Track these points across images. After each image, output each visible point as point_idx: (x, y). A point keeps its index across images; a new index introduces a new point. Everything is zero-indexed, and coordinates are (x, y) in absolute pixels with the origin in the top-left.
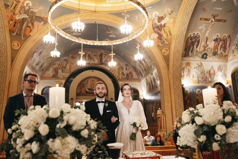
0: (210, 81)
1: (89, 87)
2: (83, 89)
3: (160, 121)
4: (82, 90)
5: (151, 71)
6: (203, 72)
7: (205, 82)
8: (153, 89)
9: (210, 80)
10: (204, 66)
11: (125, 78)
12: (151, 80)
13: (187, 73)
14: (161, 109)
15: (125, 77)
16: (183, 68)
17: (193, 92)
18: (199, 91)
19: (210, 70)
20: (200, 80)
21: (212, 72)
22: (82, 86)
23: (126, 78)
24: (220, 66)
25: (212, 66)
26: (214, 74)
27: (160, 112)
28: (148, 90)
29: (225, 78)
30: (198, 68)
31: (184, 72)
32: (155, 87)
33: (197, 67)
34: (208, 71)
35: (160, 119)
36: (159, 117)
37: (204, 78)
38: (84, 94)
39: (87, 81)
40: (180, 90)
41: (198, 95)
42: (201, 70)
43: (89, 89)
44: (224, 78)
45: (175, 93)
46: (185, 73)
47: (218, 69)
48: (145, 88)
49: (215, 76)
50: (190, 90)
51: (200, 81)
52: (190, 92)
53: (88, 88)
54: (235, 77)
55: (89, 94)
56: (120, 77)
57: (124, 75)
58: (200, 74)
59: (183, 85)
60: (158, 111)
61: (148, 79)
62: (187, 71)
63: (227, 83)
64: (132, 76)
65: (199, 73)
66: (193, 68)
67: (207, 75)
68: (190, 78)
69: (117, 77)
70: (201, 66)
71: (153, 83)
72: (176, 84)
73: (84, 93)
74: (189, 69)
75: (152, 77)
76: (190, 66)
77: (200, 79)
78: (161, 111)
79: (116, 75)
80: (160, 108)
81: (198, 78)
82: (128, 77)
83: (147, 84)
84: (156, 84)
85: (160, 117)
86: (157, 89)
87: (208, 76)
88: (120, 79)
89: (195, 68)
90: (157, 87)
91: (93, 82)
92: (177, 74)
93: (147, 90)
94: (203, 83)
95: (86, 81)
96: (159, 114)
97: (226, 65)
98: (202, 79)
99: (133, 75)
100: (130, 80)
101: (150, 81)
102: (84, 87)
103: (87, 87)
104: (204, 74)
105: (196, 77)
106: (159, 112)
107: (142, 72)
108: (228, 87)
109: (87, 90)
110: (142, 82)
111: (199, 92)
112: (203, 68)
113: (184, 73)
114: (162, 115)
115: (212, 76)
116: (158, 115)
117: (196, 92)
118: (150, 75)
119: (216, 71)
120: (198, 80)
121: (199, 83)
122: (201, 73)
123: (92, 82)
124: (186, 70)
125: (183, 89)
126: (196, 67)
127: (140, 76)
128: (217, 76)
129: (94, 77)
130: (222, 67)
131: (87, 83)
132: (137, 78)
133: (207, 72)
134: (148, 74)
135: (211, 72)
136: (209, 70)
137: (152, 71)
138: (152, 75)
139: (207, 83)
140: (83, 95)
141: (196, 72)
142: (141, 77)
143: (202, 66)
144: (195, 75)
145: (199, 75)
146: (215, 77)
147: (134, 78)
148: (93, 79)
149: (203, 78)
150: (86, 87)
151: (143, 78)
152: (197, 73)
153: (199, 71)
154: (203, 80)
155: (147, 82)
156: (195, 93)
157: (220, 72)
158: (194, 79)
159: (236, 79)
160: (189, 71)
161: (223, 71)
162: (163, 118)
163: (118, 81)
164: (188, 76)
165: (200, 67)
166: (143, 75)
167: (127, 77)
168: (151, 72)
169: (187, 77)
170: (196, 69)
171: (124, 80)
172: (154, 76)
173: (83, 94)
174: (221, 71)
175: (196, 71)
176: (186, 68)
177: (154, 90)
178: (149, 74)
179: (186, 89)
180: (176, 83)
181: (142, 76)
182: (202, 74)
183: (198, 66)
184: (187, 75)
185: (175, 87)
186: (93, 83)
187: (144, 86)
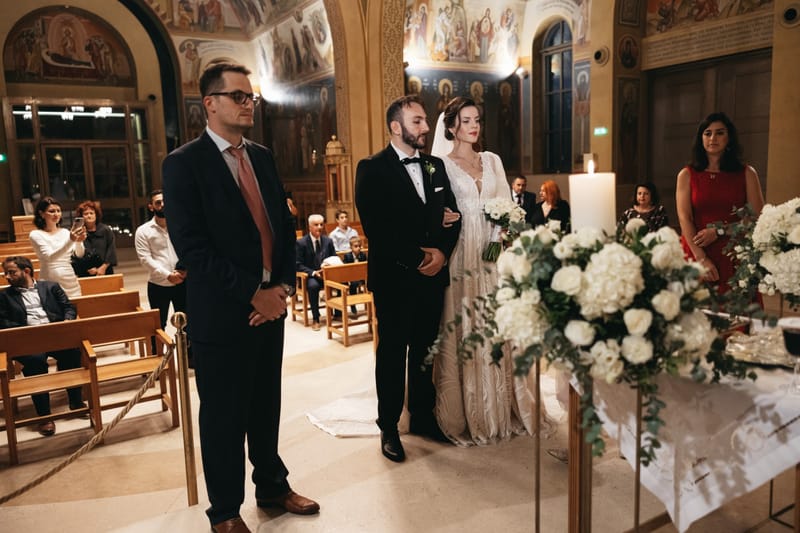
0: (476, 57)
1: (55, 48)
2: (30, 57)
3: (335, 176)
4: (25, 60)
5: (295, 5)
6: (460, 27)
7: (464, 57)
8: (299, 70)
9: (478, 51)
10: (466, 6)
11: (193, 24)
12: (294, 39)
13: (418, 27)
14: (336, 139)
15: (196, 21)
16: (410, 7)
17: (431, 86)
18: (446, 85)
19: (481, 22)
20: (451, 51)
21: (485, 28)
22: (24, 41)
23: (199, 21)
24: (508, 10)
25: (488, 10)
26: (490, 34)
27: (337, 148)
28: (280, 72)
29: (516, 50)
30: (449, 11)
31: (411, 20)
32: (308, 63)
33: (447, 7)
34: (476, 24)
35: (334, 171)
36: (332, 163)
37: (463, 47)
38: (38, 74)
39: (43, 23)
40: (397, 80)
41: (443, 97)
42: (458, 19)
43: (55, 57)
44: (514, 47)
45: (384, 89)
46: (414, 26)
47: (502, 18)
48: (266, 63)
49: (493, 40)
50: (422, 82)
51: (452, 55)
52: (423, 87)
53: (51, 51)
54: (541, 49)
55: (55, 75)
56: (176, 18)
57: (189, 10)
58: (454, 34)
59: (406, 65)
60: (330, 145)
61: (280, 34)
62: (420, 17)
63: (520, 66)
64: (219, 17)
65: (451, 28)
66: (437, 12)
67: (472, 38)
68: (425, 41)
69: (164, 16)
70: (459, 5)
71: (303, 52)
72: (388, 62)
73: (34, 71)
74: (426, 11)
75: (298, 27)
76: (427, 4)
77: (452, 48)
78: (338, 144)
79: (158, 9)
80: (334, 137)
81: (447, 43)
82: (206, 19)
83: (277, 50)
84: (314, 54)
85: (334, 165)
86: (316, 71)
87: (474, 41)
88: (176, 24)
89: (441, 11)
90: (316, 65)
91: (70, 30)
92: (391, 26)
93: (276, 73)
94: (459, 61)
95: (40, 22)
96: (334, 156)
97: (524, 6)
98: (458, 49)
99: (223, 12)
100: (213, 32)
101: (291, 39)
102: (31, 46)
103: (46, 50)
104: (464, 35)
105: (441, 42)
106: (332, 148)
107: (259, 7)
108: (521, 77)
109: (48, 59)
110: (255, 41)
111: (447, 90)
112: (465, 12)
113: (410, 25)
114: (344, 159)
115: (485, 40)
116: (328, 156)
117: (437, 87)
118: (292, 19)
119: (497, 25)
120: (447, 51)
121: (447, 59)
122: (458, 30)
123: (64, 30)
124: (415, 15)
125: (406, 77)
126: (443, 8)
127: (249, 20)
128: (497, 41)
129: (72, 10)
130: (512, 16)
131: (44, 32)
132: (238, 25)
133: (472, 28)
134: (283, 15)
135: (483, 29)
136: (480, 19)
137: (302, 8)
138: (300, 20)
139: (469, 62)
140: (33, 78)
141: (444, 25)
142: (253, 22)
143: (462, 7)
144: (441, 34)
145: (450, 34)
146: (492, 44)
147: (227, 24)
148: (67, 16)
149: (459, 46)
150: (42, 46)
151: (261, 27)
152: (446, 27)
153: (451, 21)
154: (459, 51)
155: (275, 42)
156: (436, 93)
157: (506, 29)
158: (436, 48)
159: (544, 55)
160: (425, 18)
161: (512, 27)
162: (346, 167)
163: (168, 30)
164: (420, 37)
165: (454, 10)
166: (264, 18)
167: (202, 20)
168: (296, 9)
169: (416, 39)
170: (443, 14)
171: (192, 28)
172: (305, 27)
173: (30, 74)
174: (509, 26)
175: (443, 21)
176: (418, 9)
177: (304, 72)
178: (288, 16)
179: (413, 78)
180: (387, 56)
181: (259, 22)
182: (460, 32)
183: (450, 5)
184: (417, 31)
185: (385, 71)
186: (68, 34)
187: (264, 57)
